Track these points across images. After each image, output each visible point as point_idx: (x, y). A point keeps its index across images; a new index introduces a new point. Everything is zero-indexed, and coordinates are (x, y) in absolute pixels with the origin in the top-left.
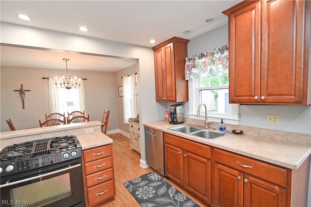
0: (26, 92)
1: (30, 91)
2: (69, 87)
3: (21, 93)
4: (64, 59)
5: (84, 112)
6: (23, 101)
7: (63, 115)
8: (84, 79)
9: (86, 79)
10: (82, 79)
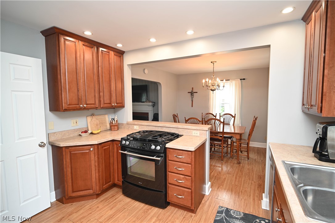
0: (194, 93)
1: (197, 92)
2: (213, 89)
3: (191, 94)
4: (211, 62)
5: (235, 116)
6: (192, 101)
7: (215, 115)
8: (242, 79)
9: (244, 79)
10: (240, 79)
